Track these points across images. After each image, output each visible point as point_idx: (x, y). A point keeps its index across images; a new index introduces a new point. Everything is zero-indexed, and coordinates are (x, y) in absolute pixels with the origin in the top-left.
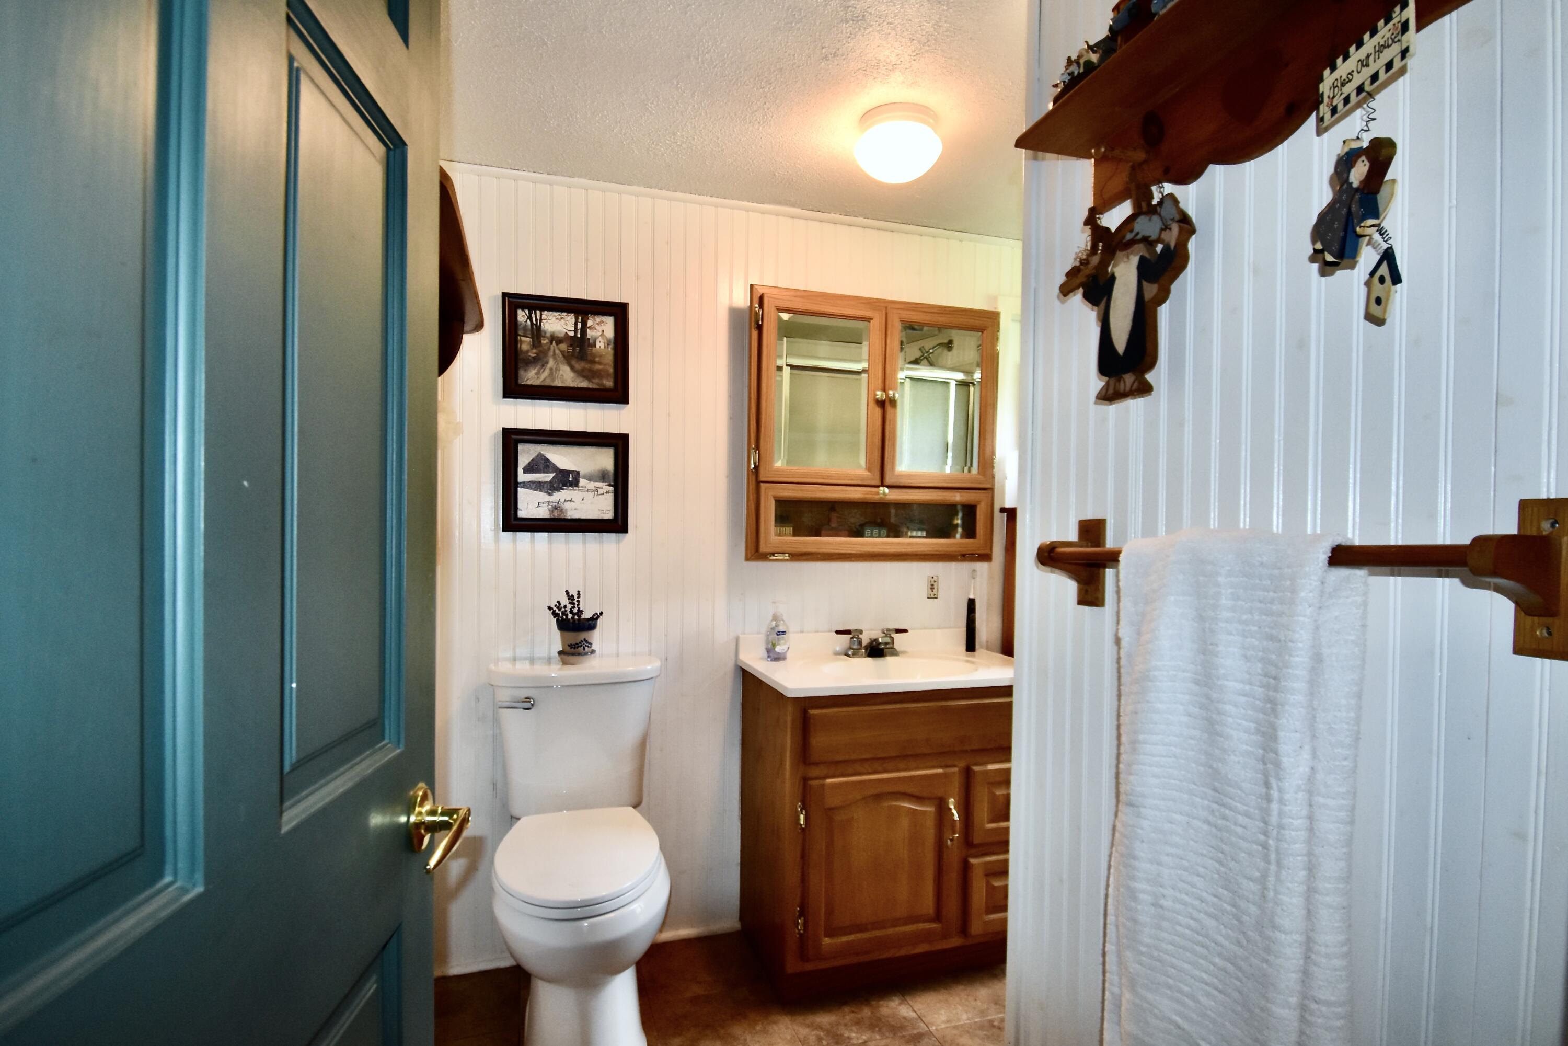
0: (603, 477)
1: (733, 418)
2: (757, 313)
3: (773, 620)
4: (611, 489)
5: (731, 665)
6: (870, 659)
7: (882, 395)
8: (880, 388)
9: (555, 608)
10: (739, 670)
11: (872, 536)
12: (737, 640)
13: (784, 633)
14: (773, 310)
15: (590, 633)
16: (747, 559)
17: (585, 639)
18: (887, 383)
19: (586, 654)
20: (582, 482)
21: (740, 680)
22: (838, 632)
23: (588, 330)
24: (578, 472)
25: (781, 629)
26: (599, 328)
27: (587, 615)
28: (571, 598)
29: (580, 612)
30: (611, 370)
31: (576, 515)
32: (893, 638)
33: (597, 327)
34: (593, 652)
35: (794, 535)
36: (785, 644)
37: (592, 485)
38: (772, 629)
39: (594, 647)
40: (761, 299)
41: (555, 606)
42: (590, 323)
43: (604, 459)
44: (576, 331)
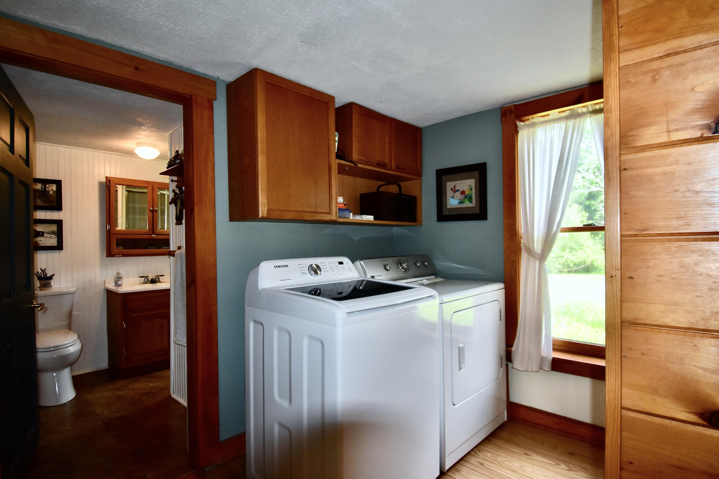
0: (53, 233)
1: (101, 215)
2: (108, 185)
3: (117, 274)
4: (56, 237)
5: (103, 288)
6: (151, 284)
7: (152, 209)
8: (152, 207)
9: (36, 274)
10: (106, 290)
11: (150, 249)
12: (105, 281)
13: (121, 278)
14: (114, 185)
15: (50, 281)
16: (107, 256)
17: (48, 283)
18: (154, 205)
19: (49, 287)
20: (45, 235)
21: (106, 293)
22: (140, 277)
23: (47, 188)
24: (43, 232)
25: (120, 277)
26: (51, 188)
27: (48, 275)
28: (42, 270)
29: (46, 274)
30: (55, 200)
31: (43, 245)
32: (159, 278)
33: (50, 187)
34: (51, 286)
35: (123, 249)
36: (121, 281)
37: (49, 236)
38: (117, 277)
39: (51, 285)
40: (109, 181)
41: (37, 273)
42: (47, 186)
43: (54, 228)
44: (42, 188)
